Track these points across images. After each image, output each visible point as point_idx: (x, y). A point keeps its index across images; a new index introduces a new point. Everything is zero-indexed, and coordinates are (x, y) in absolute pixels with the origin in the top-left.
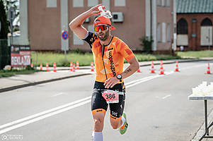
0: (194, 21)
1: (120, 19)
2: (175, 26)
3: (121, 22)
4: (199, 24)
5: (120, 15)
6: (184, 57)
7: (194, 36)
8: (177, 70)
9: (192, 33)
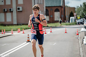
0: (51, 10)
1: (21, 10)
2: (45, 12)
3: (21, 11)
4: (54, 11)
5: (21, 8)
6: (49, 26)
7: (52, 16)
8: (51, 32)
9: (51, 15)
